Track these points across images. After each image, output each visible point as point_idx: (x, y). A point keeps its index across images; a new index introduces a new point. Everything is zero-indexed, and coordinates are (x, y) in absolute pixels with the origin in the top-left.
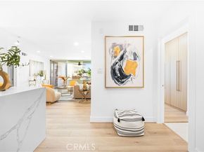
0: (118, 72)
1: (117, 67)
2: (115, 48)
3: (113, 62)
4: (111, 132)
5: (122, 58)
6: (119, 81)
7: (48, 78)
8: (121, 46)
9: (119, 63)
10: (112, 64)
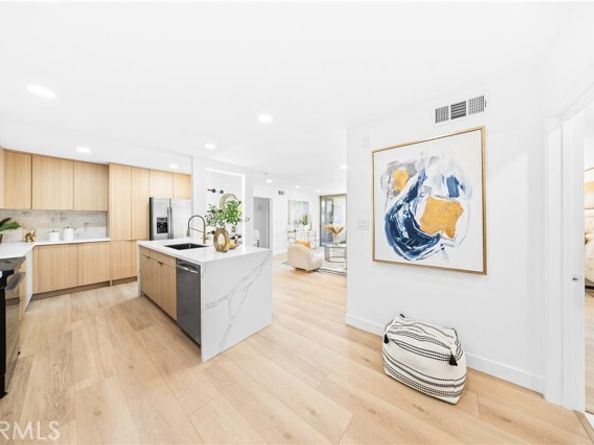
0: (402, 229)
1: (401, 216)
2: (396, 173)
3: (392, 204)
4: (370, 358)
5: (413, 194)
6: (405, 250)
7: (316, 228)
8: (411, 166)
9: (406, 207)
10: (388, 210)
